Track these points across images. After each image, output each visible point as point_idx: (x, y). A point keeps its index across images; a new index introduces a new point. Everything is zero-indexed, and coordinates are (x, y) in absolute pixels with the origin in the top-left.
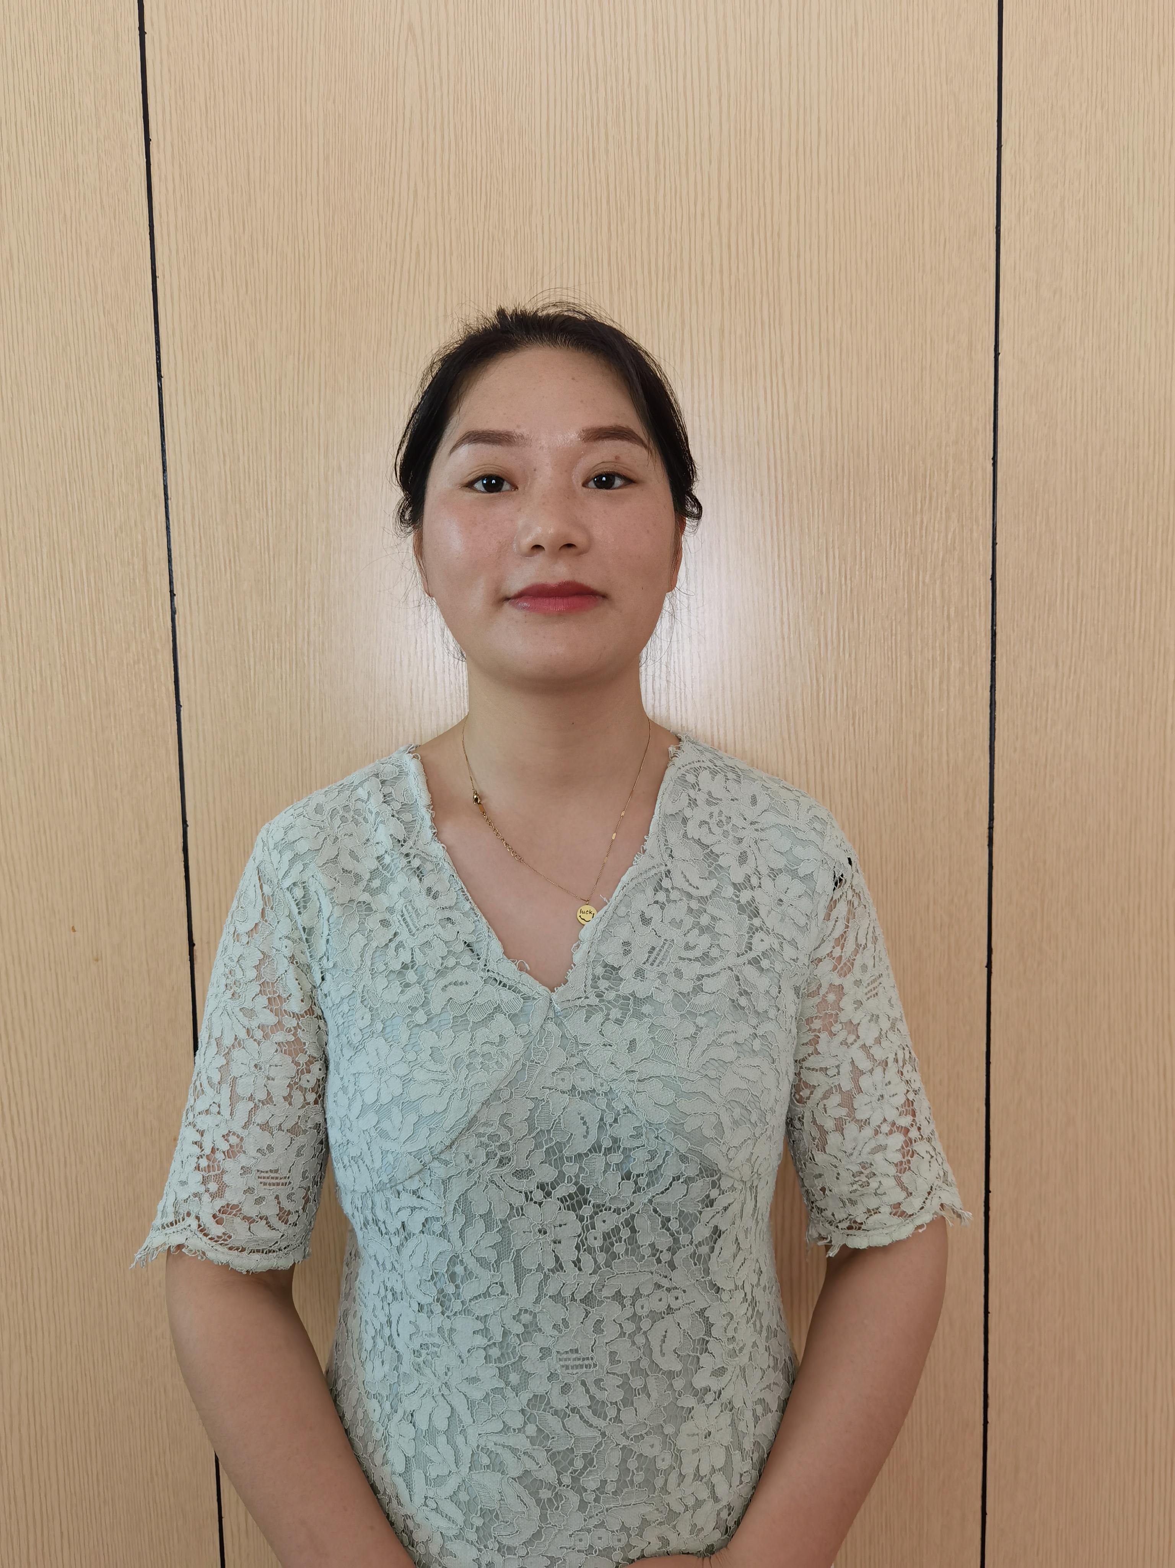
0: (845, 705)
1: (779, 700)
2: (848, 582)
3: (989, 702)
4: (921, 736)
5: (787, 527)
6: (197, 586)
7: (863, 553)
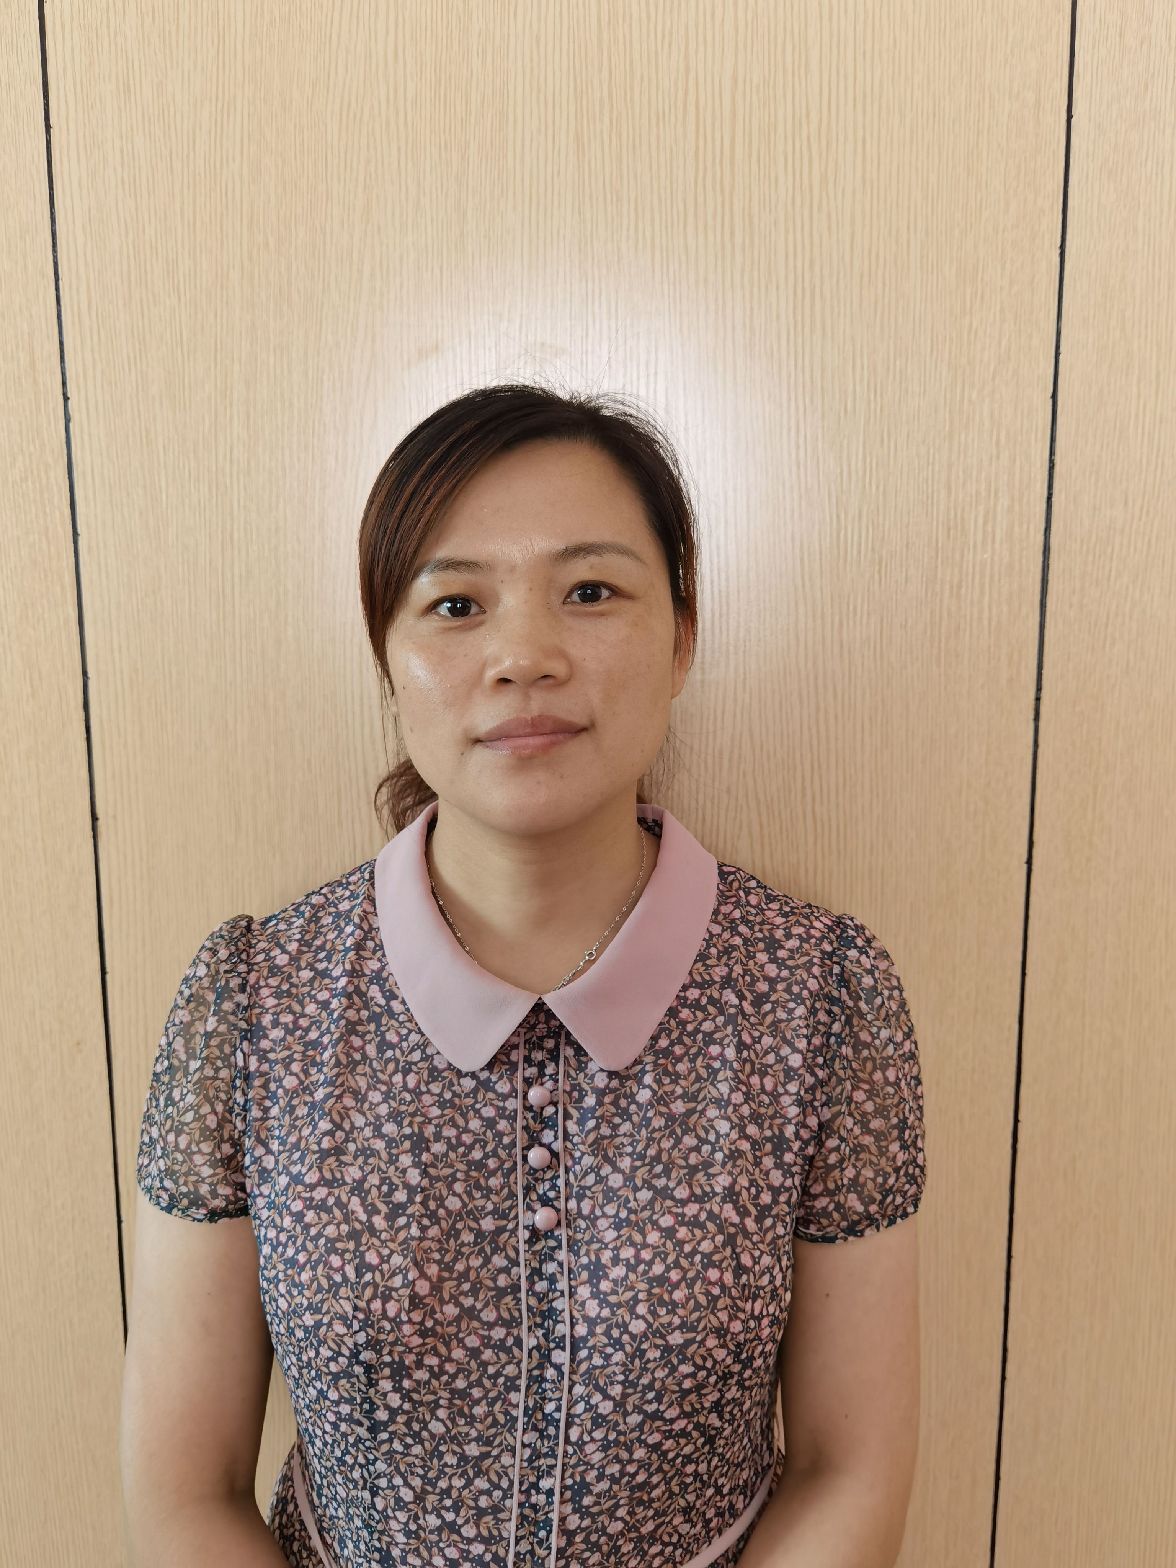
0: (870, 547)
1: (793, 539)
2: (879, 398)
3: (1042, 548)
4: (959, 587)
5: (807, 329)
6: (95, 387)
7: (898, 363)
